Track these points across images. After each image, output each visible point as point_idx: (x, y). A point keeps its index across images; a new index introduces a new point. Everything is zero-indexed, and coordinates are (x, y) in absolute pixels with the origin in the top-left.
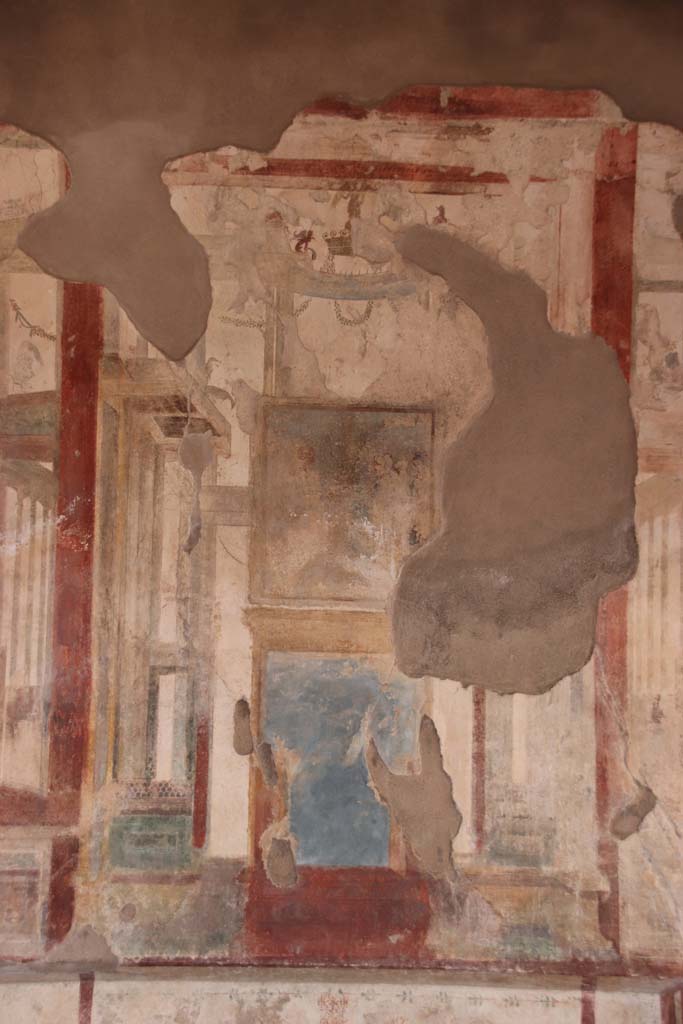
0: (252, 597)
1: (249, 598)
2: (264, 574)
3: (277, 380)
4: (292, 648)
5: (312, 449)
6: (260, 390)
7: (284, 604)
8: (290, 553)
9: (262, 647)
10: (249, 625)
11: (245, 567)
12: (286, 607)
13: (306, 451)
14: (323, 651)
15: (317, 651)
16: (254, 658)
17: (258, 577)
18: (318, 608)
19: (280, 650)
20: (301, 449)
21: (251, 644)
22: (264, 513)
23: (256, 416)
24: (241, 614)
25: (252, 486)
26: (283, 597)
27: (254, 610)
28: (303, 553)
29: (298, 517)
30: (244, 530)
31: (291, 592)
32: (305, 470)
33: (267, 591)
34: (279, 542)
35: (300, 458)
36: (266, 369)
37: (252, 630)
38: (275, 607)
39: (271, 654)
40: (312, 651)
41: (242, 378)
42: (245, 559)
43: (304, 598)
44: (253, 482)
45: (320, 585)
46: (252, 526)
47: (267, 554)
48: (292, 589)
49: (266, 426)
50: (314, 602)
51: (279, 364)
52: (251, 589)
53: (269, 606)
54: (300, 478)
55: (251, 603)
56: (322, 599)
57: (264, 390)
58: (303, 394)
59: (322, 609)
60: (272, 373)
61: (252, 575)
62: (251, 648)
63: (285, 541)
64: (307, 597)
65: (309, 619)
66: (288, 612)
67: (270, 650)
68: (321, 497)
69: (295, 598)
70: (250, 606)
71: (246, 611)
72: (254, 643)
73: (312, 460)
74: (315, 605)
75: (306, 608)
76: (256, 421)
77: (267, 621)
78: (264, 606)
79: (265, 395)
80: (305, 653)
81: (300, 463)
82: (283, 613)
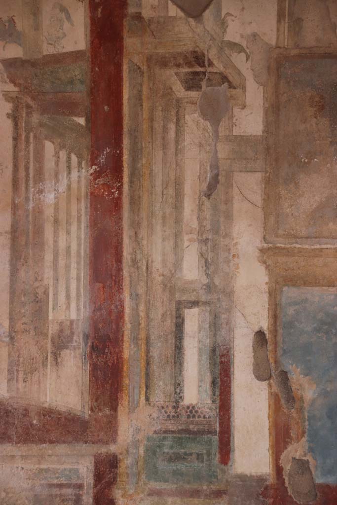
0: (267, 237)
1: (264, 238)
2: (277, 216)
3: (289, 31)
4: (305, 284)
5: (322, 97)
6: (273, 43)
7: (297, 243)
8: (301, 196)
9: (277, 283)
10: (265, 262)
11: (260, 210)
12: (298, 246)
13: (317, 99)
14: (334, 286)
15: (329, 286)
16: (269, 293)
17: (272, 219)
18: (329, 246)
19: (294, 285)
20: (311, 98)
21: (267, 279)
22: (277, 160)
23: (269, 68)
24: (257, 253)
25: (266, 134)
26: (295, 237)
27: (269, 249)
28: (314, 196)
29: (309, 163)
30: (259, 176)
31: (304, 232)
32: (316, 118)
33: (281, 232)
34: (292, 186)
35: (311, 106)
36: (279, 21)
37: (267, 267)
38: (288, 246)
39: (285, 289)
40: (323, 286)
41: (256, 31)
42: (260, 203)
43: (316, 238)
44: (266, 130)
45: (331, 224)
46: (266, 172)
47: (280, 198)
48: (304, 229)
49: (279, 77)
50: (325, 240)
51: (291, 14)
52: (265, 230)
53: (283, 246)
54: (312, 125)
55: (266, 243)
56: (333, 238)
57: (276, 44)
58: (314, 44)
59: (332, 247)
60: (285, 26)
61: (266, 218)
62: (267, 283)
63: (296, 184)
64: (318, 237)
65: (321, 256)
66: (300, 251)
67: (284, 286)
68: (331, 142)
69: (307, 238)
70: (265, 245)
71: (262, 251)
72: (270, 279)
73: (322, 108)
74: (326, 244)
75: (318, 246)
76: (269, 74)
77: (281, 259)
78: (279, 245)
79: (277, 47)
80: (317, 288)
81: (311, 111)
82: (296, 251)
